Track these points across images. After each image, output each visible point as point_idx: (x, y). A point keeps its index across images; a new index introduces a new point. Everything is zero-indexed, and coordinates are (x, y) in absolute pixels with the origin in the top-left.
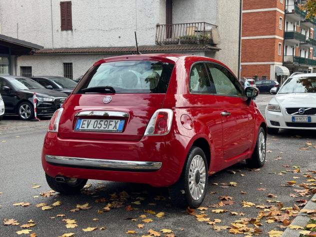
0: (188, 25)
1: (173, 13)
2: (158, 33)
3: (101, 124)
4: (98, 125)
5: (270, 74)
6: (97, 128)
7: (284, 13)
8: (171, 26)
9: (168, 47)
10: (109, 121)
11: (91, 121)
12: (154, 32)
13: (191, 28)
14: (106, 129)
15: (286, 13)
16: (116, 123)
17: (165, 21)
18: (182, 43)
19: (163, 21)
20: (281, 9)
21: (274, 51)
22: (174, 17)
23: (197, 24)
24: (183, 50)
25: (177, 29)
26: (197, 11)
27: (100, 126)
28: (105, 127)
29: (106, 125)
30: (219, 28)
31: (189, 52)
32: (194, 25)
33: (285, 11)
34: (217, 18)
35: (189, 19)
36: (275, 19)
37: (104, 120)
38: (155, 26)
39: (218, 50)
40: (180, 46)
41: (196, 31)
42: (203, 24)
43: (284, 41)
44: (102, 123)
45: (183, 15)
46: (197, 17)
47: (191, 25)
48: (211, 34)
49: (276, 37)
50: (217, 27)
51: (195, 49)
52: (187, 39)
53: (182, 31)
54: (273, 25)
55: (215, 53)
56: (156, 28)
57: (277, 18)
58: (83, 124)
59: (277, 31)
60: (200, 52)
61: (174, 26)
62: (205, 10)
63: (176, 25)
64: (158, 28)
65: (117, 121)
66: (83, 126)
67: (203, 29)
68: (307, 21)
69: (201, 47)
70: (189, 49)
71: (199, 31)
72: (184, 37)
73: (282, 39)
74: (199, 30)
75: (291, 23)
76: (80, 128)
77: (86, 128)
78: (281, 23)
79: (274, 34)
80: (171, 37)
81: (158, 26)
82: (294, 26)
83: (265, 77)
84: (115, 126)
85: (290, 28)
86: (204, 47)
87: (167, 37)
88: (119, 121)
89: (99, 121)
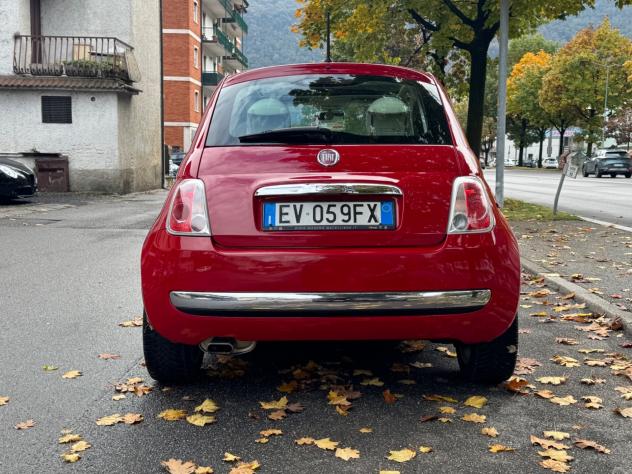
0: (76, 41)
1: (42, 15)
2: (18, 51)
3: (332, 213)
4: (326, 216)
5: (182, 143)
6: (324, 223)
7: (199, 40)
8: (39, 39)
9: (42, 81)
10: (351, 204)
11: (302, 206)
12: (9, 48)
13: (82, 48)
14: (351, 223)
15: (203, 41)
16: (372, 211)
17: (29, 30)
18: (70, 73)
19: (25, 29)
20: (195, 33)
21: (188, 103)
22: (44, 22)
23: (94, 40)
24: (74, 87)
25: (53, 47)
26: (91, 16)
27: (331, 217)
28: (346, 218)
29: (349, 214)
30: (135, 52)
31: (85, 92)
32: (88, 41)
33: (202, 37)
34: (131, 34)
35: (76, 30)
36: (188, 49)
37: (339, 205)
38: (10, 36)
39: (137, 92)
40: (66, 80)
41: (93, 54)
42: (112, 41)
43: (202, 87)
44: (336, 210)
45: (63, 21)
46: (92, 28)
47: (82, 40)
48: (125, 62)
49: (191, 80)
50: (132, 48)
51: (98, 88)
52: (81, 66)
53: (64, 51)
54: (185, 58)
55: (130, 97)
56: (12, 42)
57: (191, 47)
58: (281, 214)
59: (192, 71)
60: (106, 93)
61: (47, 40)
62: (109, 16)
63: (50, 38)
64: (18, 41)
65: (372, 204)
66: (284, 218)
67: (111, 51)
68: (234, 57)
69: (111, 85)
70: (86, 87)
71: (99, 55)
72: (75, 64)
73: (200, 84)
74: (99, 51)
75: (211, 58)
76: (277, 223)
77: (293, 223)
78: (196, 57)
79: (188, 75)
80: (40, 61)
81: (17, 37)
82: (215, 65)
83: (178, 148)
84: (373, 216)
85: (209, 68)
86: (117, 85)
87: (34, 61)
88: (379, 204)
89: (325, 205)
